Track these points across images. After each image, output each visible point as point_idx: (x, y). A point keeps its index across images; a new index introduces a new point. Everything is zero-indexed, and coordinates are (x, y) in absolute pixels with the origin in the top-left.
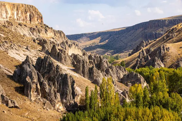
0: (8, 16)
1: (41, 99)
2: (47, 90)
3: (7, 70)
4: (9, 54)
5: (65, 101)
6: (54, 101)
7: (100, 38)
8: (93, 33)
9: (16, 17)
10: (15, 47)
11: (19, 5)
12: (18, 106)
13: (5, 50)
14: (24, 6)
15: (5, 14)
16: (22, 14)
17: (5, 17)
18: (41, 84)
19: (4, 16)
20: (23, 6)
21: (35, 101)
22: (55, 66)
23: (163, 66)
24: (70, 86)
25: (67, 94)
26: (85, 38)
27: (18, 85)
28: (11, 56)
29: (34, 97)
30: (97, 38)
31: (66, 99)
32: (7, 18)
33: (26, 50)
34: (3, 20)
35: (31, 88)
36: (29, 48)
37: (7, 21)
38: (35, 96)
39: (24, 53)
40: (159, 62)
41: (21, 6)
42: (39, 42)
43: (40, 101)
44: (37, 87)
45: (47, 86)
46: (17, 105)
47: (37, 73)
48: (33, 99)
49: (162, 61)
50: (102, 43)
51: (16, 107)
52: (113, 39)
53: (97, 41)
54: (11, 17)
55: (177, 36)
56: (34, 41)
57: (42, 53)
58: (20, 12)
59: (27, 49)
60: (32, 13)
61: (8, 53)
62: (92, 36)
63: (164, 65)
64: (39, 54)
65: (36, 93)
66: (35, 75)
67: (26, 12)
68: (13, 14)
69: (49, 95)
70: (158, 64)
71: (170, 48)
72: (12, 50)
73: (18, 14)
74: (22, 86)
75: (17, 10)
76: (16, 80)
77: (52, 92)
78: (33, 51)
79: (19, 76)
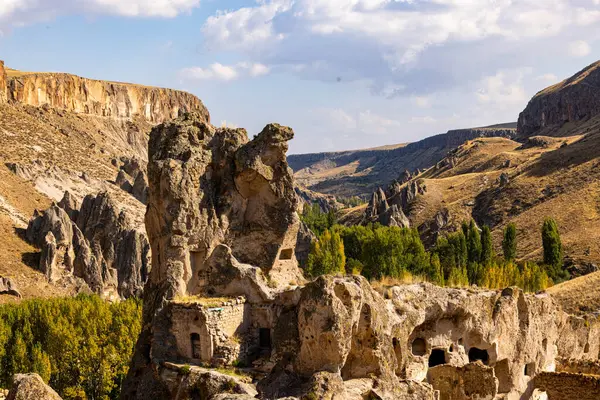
0: (133, 112)
1: (73, 280)
2: (87, 262)
3: (21, 219)
4: (36, 187)
5: (125, 284)
6: (98, 284)
7: (356, 163)
8: (343, 153)
9: (148, 115)
10: (55, 173)
11: (157, 90)
12: (15, 290)
13: (31, 178)
14: (168, 92)
15: (125, 108)
16: (163, 108)
17: (125, 114)
18: (78, 249)
19: (123, 110)
20: (165, 92)
21: (59, 282)
22: (117, 214)
23: (406, 223)
24: (139, 255)
25: (131, 272)
26: (327, 162)
27: (31, 249)
28: (40, 191)
29: (57, 273)
30: (352, 164)
31: (128, 282)
32: (128, 116)
33: (82, 180)
34: (119, 119)
35: (51, 256)
36: (86, 176)
37: (128, 123)
38: (60, 271)
39: (73, 185)
40: (401, 215)
41: (161, 92)
42: (123, 164)
43: (70, 282)
44: (66, 254)
45: (89, 253)
46: (14, 288)
47: (73, 226)
48: (55, 278)
49: (407, 214)
50: (359, 174)
51: (13, 293)
52: (381, 166)
53: (350, 169)
54: (137, 115)
55: (459, 163)
56: (114, 162)
57: (116, 187)
58: (158, 106)
59: (83, 177)
60: (185, 108)
61: (34, 185)
62: (342, 159)
63: (411, 221)
64: (108, 187)
65: (64, 267)
66: (69, 231)
67: (171, 105)
68: (143, 108)
69: (90, 273)
70: (397, 219)
71: (427, 188)
72: (48, 180)
73: (153, 109)
74: (40, 250)
75: (152, 99)
76: (30, 238)
77: (98, 264)
78: (95, 182)
79: (38, 231)
